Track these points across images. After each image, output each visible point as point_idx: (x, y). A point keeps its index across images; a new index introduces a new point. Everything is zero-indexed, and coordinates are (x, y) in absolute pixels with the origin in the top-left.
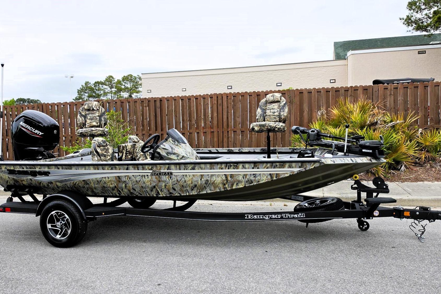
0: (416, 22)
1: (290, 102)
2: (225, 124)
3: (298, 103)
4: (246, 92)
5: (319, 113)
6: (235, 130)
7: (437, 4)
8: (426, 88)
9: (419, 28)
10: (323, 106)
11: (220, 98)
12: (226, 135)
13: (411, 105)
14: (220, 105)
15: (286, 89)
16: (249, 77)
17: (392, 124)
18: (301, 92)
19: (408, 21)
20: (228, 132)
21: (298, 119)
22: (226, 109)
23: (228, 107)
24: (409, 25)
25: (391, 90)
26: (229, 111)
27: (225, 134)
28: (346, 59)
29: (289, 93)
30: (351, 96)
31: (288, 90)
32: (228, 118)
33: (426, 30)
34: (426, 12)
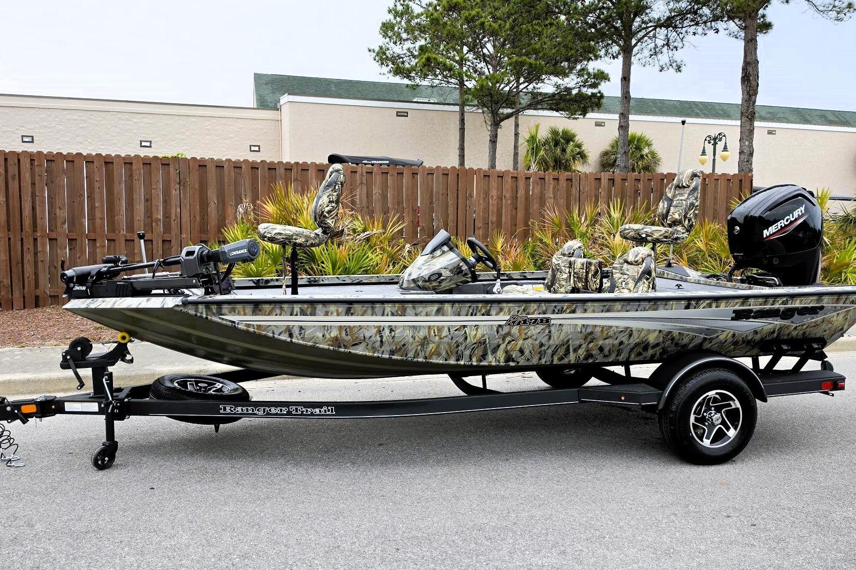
0: (394, 59)
1: (180, 183)
2: (27, 222)
3: (197, 186)
4: (79, 154)
5: (240, 209)
6: (54, 236)
7: (425, 34)
8: (415, 176)
9: (398, 71)
10: (246, 195)
11: (12, 161)
12: (32, 248)
13: (393, 204)
14: (14, 179)
15: (170, 156)
16: (75, 120)
17: (366, 235)
18: (202, 165)
19: (382, 56)
20: (35, 240)
21: (198, 218)
22: (30, 188)
23: (33, 184)
24: (382, 64)
25: (362, 175)
26: (37, 194)
27: (29, 244)
28: (278, 110)
29: (177, 166)
30: (296, 180)
31: (175, 159)
32: (34, 208)
33: (409, 77)
34: (408, 45)
